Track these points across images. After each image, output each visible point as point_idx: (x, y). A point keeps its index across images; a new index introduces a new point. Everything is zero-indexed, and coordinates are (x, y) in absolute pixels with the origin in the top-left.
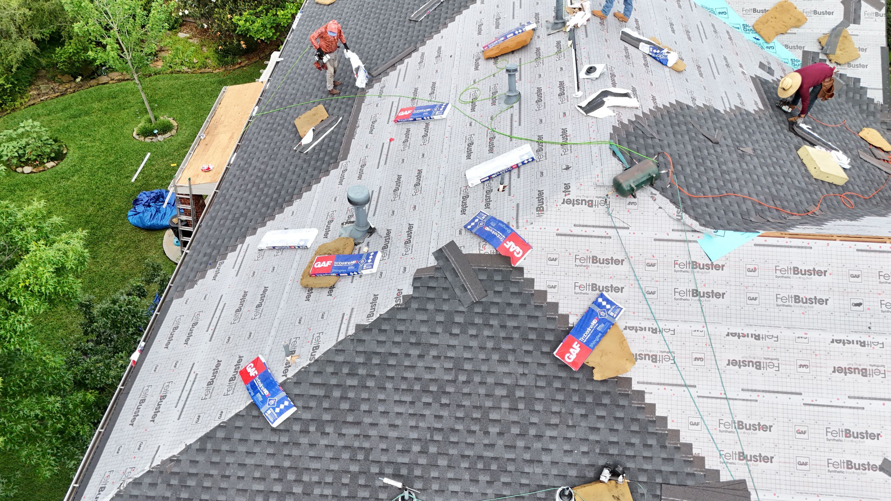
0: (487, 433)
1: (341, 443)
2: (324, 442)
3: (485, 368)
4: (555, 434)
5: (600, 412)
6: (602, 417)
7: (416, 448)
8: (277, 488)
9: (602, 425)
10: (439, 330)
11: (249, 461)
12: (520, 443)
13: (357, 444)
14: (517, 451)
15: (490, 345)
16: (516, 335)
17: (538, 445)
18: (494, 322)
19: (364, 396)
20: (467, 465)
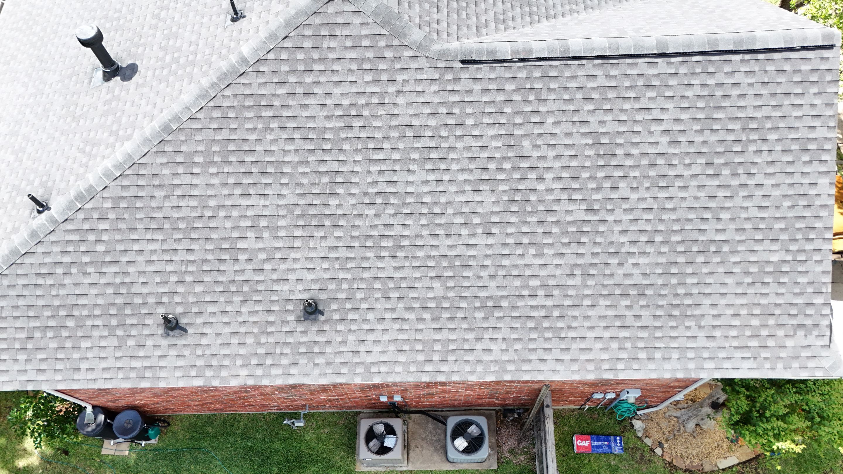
0: (236, 260)
1: (103, 281)
2: (87, 281)
3: (228, 203)
4: (298, 255)
5: (338, 233)
6: (340, 237)
7: (174, 279)
8: (52, 323)
9: (340, 244)
10: (180, 171)
11: (21, 303)
12: (268, 266)
13: (118, 280)
14: (265, 273)
15: (231, 181)
16: (255, 170)
17: (284, 266)
18: (233, 159)
19: (118, 237)
20: (221, 289)
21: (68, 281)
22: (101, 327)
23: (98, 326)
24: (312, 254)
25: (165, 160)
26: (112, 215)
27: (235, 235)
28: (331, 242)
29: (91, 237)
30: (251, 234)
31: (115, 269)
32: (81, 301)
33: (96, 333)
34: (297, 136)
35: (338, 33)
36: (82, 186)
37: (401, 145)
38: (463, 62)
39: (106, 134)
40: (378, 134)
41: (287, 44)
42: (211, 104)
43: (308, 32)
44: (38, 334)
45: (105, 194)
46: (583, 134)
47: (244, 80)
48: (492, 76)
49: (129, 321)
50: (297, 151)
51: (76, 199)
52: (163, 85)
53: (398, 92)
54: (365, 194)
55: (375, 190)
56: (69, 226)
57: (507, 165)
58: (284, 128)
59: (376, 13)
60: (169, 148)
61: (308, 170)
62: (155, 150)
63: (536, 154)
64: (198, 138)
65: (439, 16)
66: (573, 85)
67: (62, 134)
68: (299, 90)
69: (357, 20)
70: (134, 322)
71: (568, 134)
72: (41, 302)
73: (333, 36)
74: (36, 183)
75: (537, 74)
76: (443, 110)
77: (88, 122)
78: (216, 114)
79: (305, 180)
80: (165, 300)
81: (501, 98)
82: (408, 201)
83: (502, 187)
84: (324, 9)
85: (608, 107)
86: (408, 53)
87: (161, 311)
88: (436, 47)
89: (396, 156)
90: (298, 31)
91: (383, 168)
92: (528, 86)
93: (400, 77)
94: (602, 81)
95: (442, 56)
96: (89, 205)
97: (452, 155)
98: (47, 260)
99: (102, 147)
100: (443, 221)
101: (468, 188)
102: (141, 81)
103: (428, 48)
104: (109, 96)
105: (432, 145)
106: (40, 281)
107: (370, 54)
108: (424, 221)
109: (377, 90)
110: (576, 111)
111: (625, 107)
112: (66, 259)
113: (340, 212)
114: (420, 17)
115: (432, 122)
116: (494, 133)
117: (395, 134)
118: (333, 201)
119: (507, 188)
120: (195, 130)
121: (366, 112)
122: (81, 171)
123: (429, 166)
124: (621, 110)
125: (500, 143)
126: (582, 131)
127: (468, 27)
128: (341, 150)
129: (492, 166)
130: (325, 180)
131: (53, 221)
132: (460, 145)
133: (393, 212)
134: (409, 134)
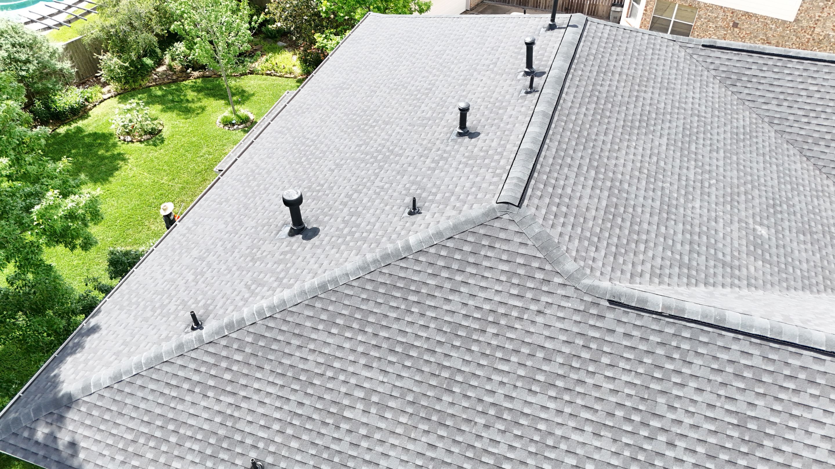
0: (338, 427)
1: (217, 408)
2: (204, 403)
3: (351, 369)
4: (396, 442)
5: (442, 432)
6: (442, 437)
7: (276, 427)
8: (158, 434)
9: (440, 445)
10: (321, 327)
11: (143, 405)
12: (364, 444)
13: (229, 412)
14: (360, 450)
15: (360, 349)
16: (385, 345)
17: (379, 449)
18: (369, 330)
19: (245, 371)
20: (314, 452)
21: (188, 398)
22: (196, 452)
23: (194, 450)
24: (410, 446)
25: (311, 314)
26: (248, 350)
27: (346, 402)
28: (432, 439)
29: (224, 364)
30: (360, 406)
31: (230, 400)
32: (191, 421)
33: (189, 457)
34: (432, 325)
35: (497, 245)
36: (235, 316)
37: (529, 363)
38: (611, 302)
39: (273, 279)
40: (509, 346)
41: (450, 244)
42: (368, 277)
43: (470, 239)
44: (142, 441)
45: (251, 330)
46: (727, 410)
47: (403, 264)
48: (638, 323)
49: (223, 455)
50: (428, 339)
51: (226, 327)
52: (334, 250)
53: (539, 312)
54: (480, 400)
55: (491, 400)
56: (211, 349)
57: (636, 418)
58: (423, 315)
59: (536, 238)
60: (318, 305)
61: (432, 359)
62: (306, 302)
63: (670, 416)
64: (347, 302)
65: (596, 255)
66: (724, 356)
67: (238, 269)
68: (448, 285)
69: (517, 239)
70: (226, 457)
71: (710, 406)
72: (158, 411)
73: (491, 247)
74: (201, 304)
75: (686, 334)
76: (580, 342)
77: (263, 265)
78: (369, 287)
79: (426, 369)
80: (261, 445)
81: (643, 347)
82: (522, 421)
83: (625, 440)
84: (491, 223)
85: (761, 391)
86: (558, 280)
87: (253, 455)
88: (587, 281)
89: (521, 372)
90: (463, 236)
91: (505, 380)
92: (674, 344)
93: (544, 299)
94: (757, 362)
95: (591, 290)
96: (234, 335)
97: (578, 389)
98: (181, 373)
99: (266, 288)
100: (552, 456)
101: (588, 428)
102: (317, 243)
103: (579, 280)
104: (288, 249)
105: (561, 372)
106: (166, 391)
107: (521, 271)
108: (533, 449)
109: (520, 304)
110: (724, 384)
111: (781, 396)
112: (196, 378)
113: (450, 411)
114: (577, 251)
115: (566, 350)
116: (628, 379)
117: (525, 350)
118: (447, 398)
119: (631, 442)
120: (347, 295)
121: (503, 322)
122: (241, 303)
123: (552, 393)
124: (776, 398)
125: (633, 393)
126: (727, 407)
127: (622, 271)
128: (469, 350)
129: (620, 413)
130: (445, 374)
131: (200, 339)
132: (590, 381)
133: (502, 428)
134: (540, 354)
